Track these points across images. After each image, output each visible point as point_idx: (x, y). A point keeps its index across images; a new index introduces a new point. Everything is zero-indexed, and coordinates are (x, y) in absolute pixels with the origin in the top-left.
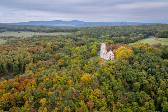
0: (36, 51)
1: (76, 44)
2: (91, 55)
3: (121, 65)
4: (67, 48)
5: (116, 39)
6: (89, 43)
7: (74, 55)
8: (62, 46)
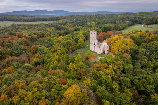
0: (7, 43)
1: (58, 33)
2: (77, 47)
3: (124, 62)
4: (48, 38)
5: (103, 27)
6: (74, 32)
7: (56, 47)
8: (43, 36)
